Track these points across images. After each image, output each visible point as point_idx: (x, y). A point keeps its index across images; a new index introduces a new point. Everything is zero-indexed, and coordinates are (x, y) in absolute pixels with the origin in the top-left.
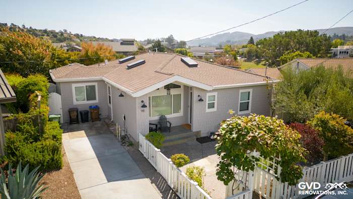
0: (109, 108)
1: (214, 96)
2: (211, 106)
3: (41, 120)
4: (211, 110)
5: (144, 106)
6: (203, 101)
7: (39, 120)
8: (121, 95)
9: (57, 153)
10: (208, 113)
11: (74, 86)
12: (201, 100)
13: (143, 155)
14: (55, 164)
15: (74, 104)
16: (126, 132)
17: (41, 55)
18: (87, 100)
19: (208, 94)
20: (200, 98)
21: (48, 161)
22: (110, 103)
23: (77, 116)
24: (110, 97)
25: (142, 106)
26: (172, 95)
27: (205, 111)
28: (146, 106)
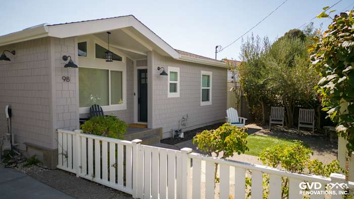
1: (176, 73)
2: (173, 88)
4: (174, 95)
5: (71, 65)
6: (167, 74)
8: (3, 58)
10: (172, 98)
12: (164, 73)
19: (170, 69)
20: (161, 71)
25: (66, 66)
26: (108, 70)
27: (167, 95)
28: (76, 66)
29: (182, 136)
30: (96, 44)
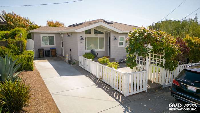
0: (62, 49)
1: (123, 38)
2: (121, 44)
3: (22, 44)
4: (121, 46)
5: (82, 39)
6: (116, 39)
7: (20, 44)
8: (69, 36)
9: (30, 61)
10: (119, 48)
11: (42, 36)
12: (115, 39)
13: (81, 67)
14: (29, 67)
15: (42, 46)
16: (72, 58)
17: (23, 25)
18: (49, 45)
19: (120, 36)
20: (114, 38)
21: (25, 65)
22: (62, 46)
23: (43, 53)
24: (62, 43)
25: (81, 39)
26: (98, 38)
27: (118, 46)
28: (83, 39)
29: (122, 62)
30: (94, 30)
